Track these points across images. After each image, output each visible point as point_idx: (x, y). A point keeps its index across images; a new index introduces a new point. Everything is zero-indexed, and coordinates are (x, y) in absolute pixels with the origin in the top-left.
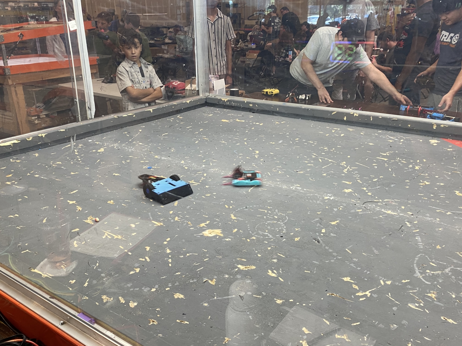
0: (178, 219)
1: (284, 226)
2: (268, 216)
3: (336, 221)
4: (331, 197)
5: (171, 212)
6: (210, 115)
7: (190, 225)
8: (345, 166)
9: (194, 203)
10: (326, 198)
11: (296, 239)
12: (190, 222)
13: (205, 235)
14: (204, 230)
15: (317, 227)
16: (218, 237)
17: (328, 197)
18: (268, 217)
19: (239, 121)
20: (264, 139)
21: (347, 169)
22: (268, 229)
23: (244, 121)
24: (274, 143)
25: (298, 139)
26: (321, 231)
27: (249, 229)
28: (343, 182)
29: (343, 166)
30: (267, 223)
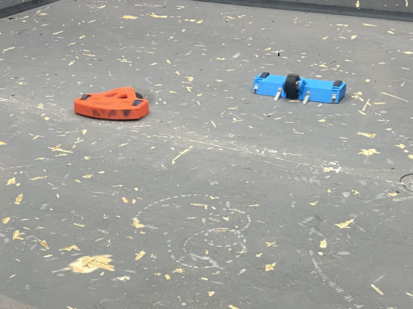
0: (20, 236)
1: (242, 239)
2: (211, 216)
3: (348, 220)
4: (337, 169)
5: (6, 220)
6: (101, 7)
7: (44, 248)
8: (362, 100)
9: (58, 196)
10: (326, 170)
11: (269, 268)
12: (44, 241)
13: (75, 271)
14: (74, 259)
15: (310, 237)
16: (102, 274)
17: (331, 169)
18: (210, 218)
19: (157, 16)
20: (204, 52)
21: (366, 106)
22: (209, 248)
23: (166, 17)
24: (223, 59)
25: (270, 49)
26: (320, 244)
27: (170, 251)
28: (359, 133)
29: (357, 101)
30: (207, 234)
